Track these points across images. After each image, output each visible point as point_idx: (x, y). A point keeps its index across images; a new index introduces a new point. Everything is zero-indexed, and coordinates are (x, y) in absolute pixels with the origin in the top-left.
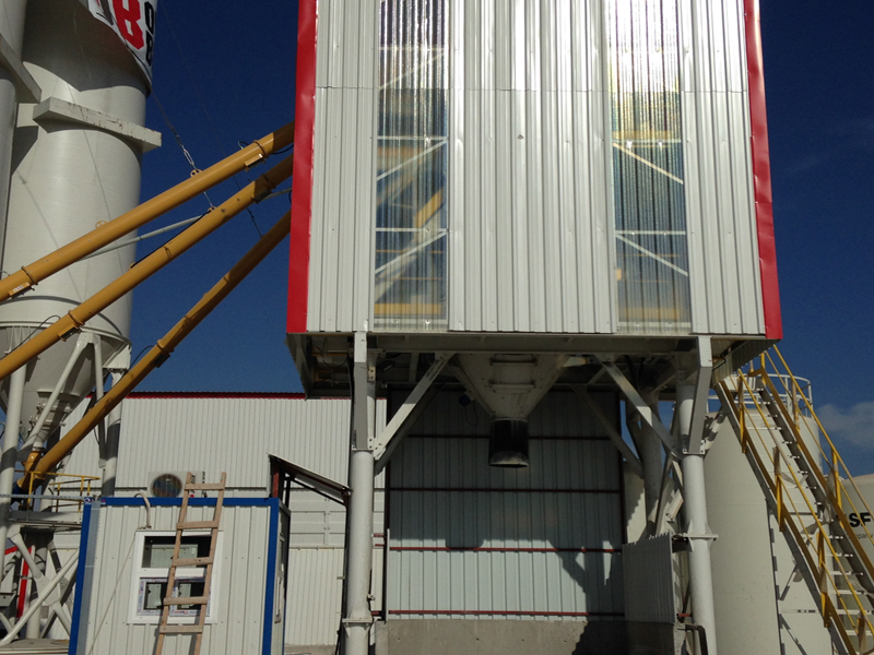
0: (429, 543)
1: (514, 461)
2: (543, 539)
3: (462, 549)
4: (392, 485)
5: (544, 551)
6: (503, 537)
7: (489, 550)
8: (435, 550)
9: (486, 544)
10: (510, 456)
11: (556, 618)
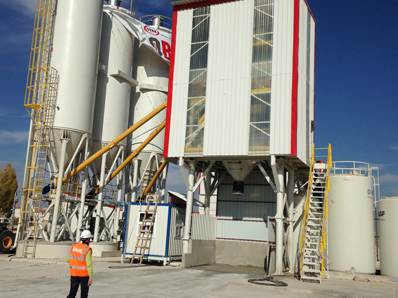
0: (228, 218)
1: (238, 193)
2: (261, 218)
3: (237, 220)
4: (219, 200)
5: (261, 221)
6: (249, 217)
7: (245, 221)
8: (230, 220)
9: (244, 219)
10: (236, 192)
11: (263, 243)
